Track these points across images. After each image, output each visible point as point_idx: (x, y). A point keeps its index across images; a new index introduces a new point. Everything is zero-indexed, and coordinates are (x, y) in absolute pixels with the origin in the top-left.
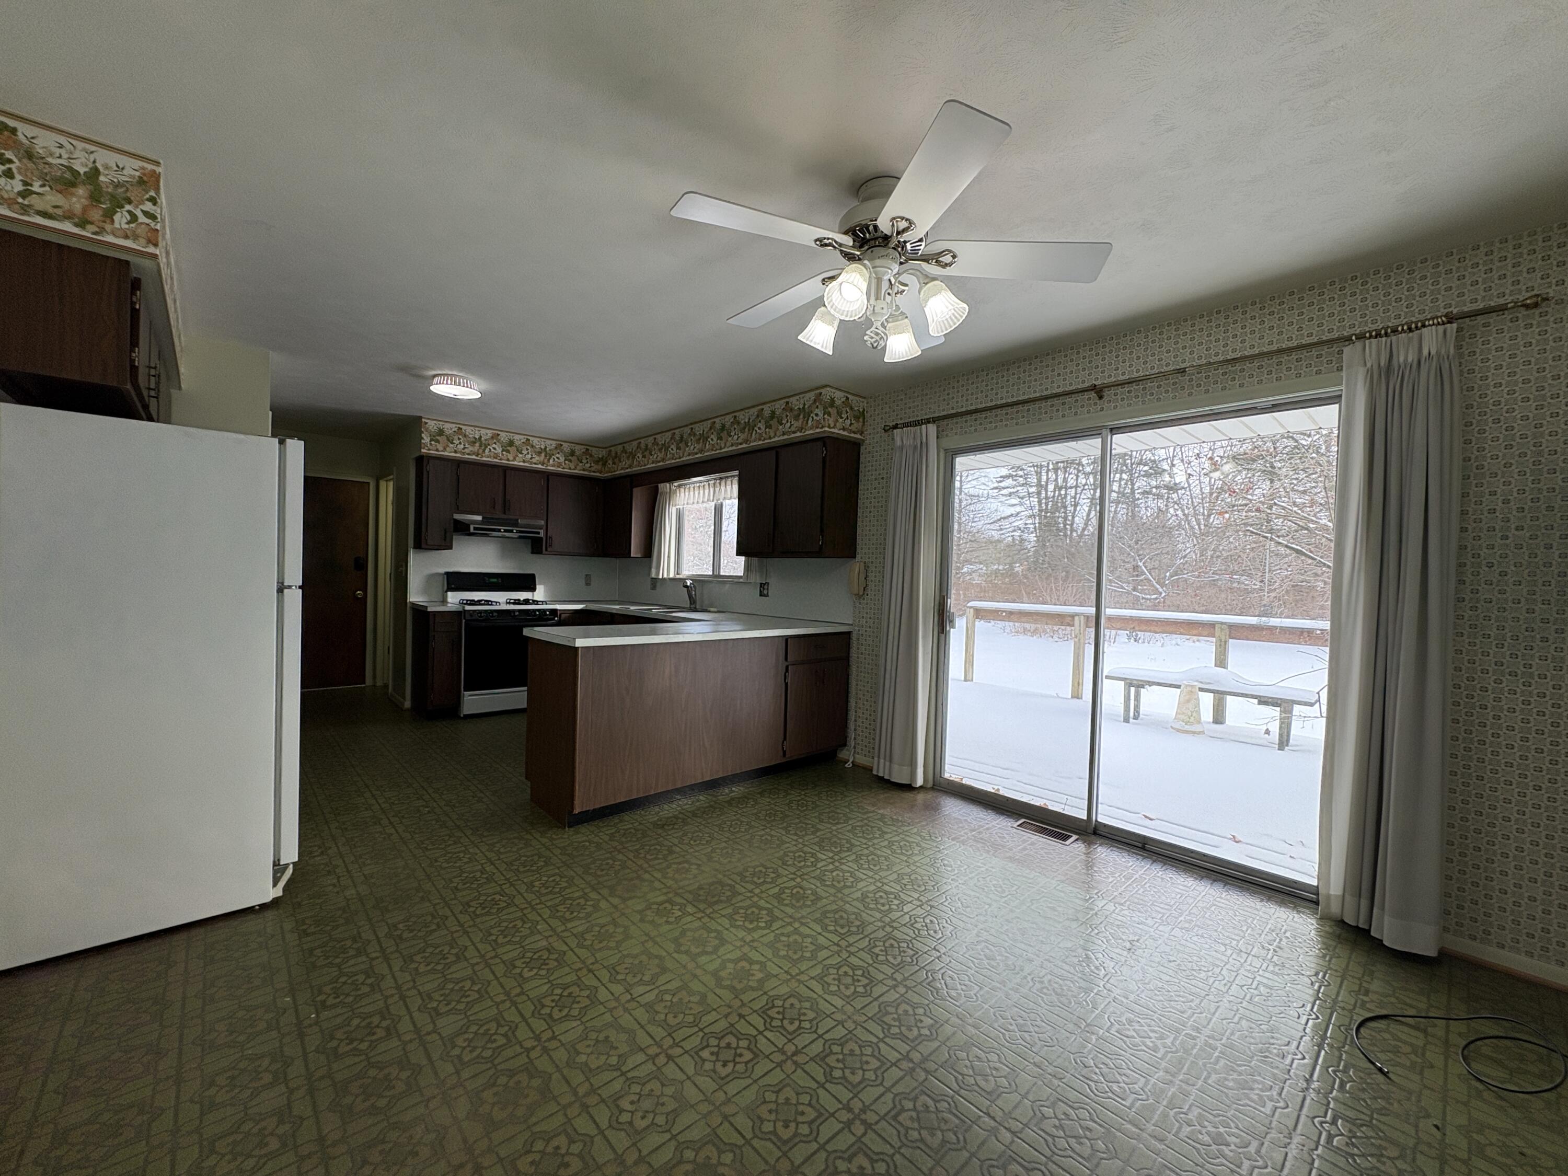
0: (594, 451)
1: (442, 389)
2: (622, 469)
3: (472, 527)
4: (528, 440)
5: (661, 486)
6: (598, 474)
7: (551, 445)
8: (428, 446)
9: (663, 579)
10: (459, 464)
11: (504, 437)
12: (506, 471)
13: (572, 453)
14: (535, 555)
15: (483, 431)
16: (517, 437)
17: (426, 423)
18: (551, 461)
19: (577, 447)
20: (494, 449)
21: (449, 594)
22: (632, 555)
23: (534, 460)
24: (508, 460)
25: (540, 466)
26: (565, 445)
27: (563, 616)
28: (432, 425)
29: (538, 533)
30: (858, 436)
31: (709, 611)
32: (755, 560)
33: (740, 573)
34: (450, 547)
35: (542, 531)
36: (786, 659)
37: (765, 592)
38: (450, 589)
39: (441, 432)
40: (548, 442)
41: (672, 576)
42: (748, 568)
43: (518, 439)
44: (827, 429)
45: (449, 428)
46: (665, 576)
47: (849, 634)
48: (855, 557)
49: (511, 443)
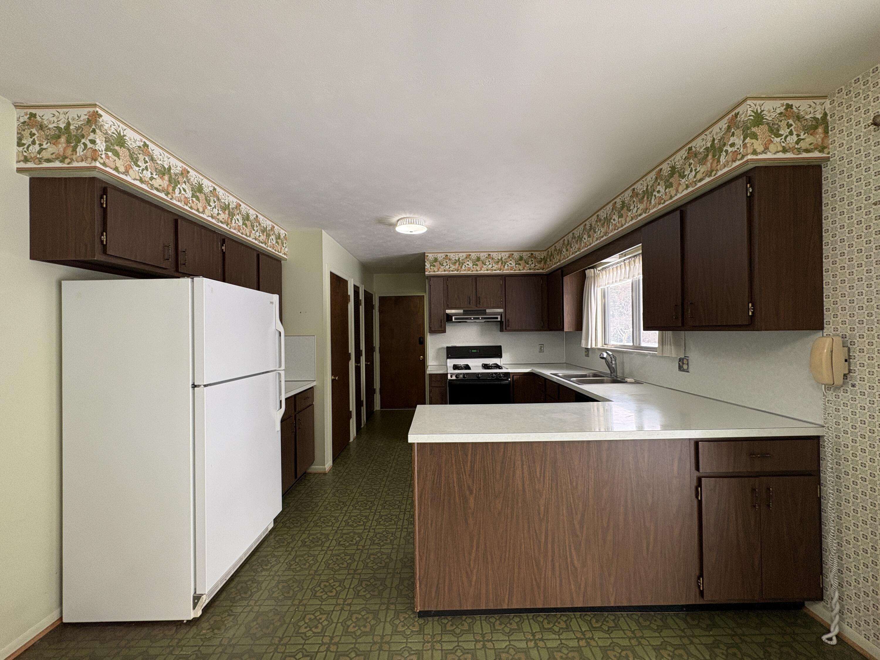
0: (537, 254)
1: (403, 229)
2: (554, 265)
3: (453, 318)
4: (489, 255)
5: (587, 272)
6: (541, 271)
7: (505, 255)
8: (430, 271)
10: (447, 278)
11: (474, 256)
12: (476, 278)
13: (521, 258)
15: (461, 255)
16: (482, 254)
17: (427, 256)
18: (506, 266)
19: (524, 254)
20: (468, 265)
21: (448, 360)
22: (566, 329)
23: (494, 268)
24: (477, 271)
25: (498, 271)
26: (515, 254)
27: (515, 377)
28: (430, 257)
29: (497, 318)
31: (626, 382)
32: (669, 334)
33: (656, 345)
34: (444, 331)
35: (499, 317)
36: (697, 468)
37: (685, 367)
38: (448, 357)
39: (436, 260)
40: (503, 254)
42: (663, 341)
43: (483, 256)
44: (750, 158)
45: (440, 257)
48: (822, 328)
49: (478, 259)
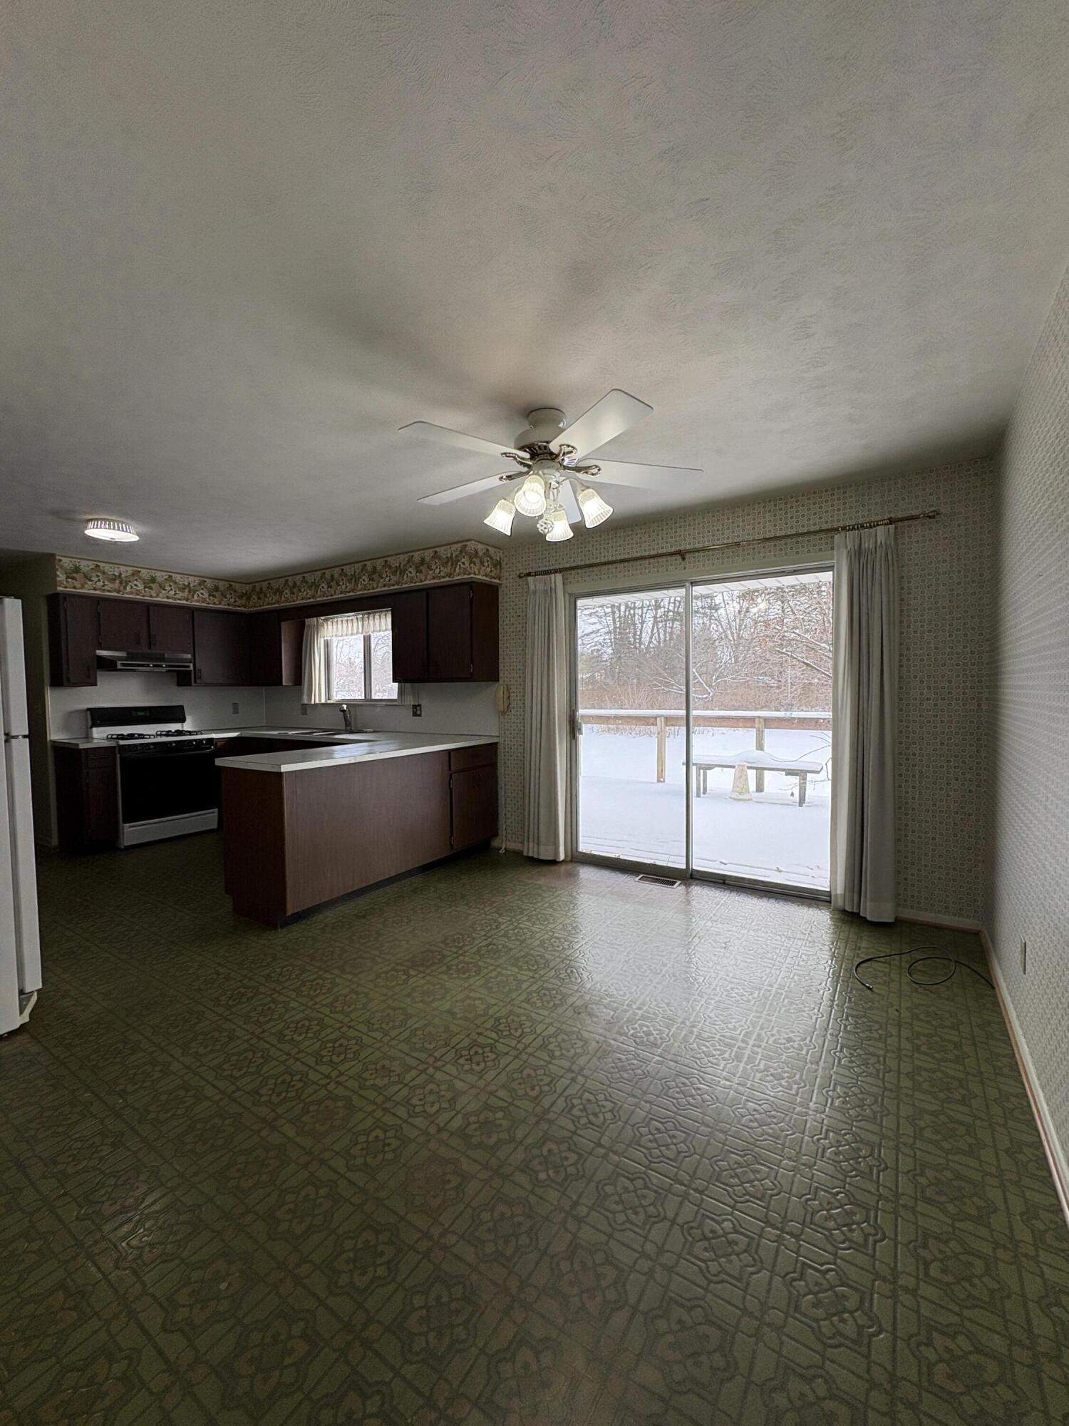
0: (237, 586)
1: (98, 532)
2: (271, 603)
3: (119, 663)
4: (170, 576)
5: (308, 621)
6: (243, 609)
7: (193, 581)
8: (64, 584)
9: (315, 705)
10: (98, 600)
11: (144, 573)
12: (148, 608)
13: (216, 589)
14: (181, 688)
15: (123, 569)
16: (158, 574)
17: (60, 560)
18: (196, 596)
19: (221, 583)
20: (136, 585)
21: (95, 730)
22: (284, 684)
23: (177, 596)
24: (151, 596)
25: (184, 602)
26: (208, 581)
27: (219, 744)
28: (66, 562)
29: (189, 667)
30: (497, 581)
31: (366, 732)
32: (408, 685)
33: (395, 697)
34: (95, 684)
35: (191, 665)
36: (450, 769)
37: (418, 713)
38: (95, 725)
39: (77, 570)
40: (191, 579)
41: (323, 701)
42: (401, 692)
43: (160, 576)
44: (472, 576)
45: (85, 566)
46: (317, 702)
47: (496, 744)
48: (498, 681)
49: (153, 580)
